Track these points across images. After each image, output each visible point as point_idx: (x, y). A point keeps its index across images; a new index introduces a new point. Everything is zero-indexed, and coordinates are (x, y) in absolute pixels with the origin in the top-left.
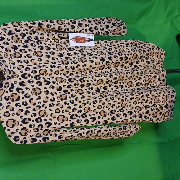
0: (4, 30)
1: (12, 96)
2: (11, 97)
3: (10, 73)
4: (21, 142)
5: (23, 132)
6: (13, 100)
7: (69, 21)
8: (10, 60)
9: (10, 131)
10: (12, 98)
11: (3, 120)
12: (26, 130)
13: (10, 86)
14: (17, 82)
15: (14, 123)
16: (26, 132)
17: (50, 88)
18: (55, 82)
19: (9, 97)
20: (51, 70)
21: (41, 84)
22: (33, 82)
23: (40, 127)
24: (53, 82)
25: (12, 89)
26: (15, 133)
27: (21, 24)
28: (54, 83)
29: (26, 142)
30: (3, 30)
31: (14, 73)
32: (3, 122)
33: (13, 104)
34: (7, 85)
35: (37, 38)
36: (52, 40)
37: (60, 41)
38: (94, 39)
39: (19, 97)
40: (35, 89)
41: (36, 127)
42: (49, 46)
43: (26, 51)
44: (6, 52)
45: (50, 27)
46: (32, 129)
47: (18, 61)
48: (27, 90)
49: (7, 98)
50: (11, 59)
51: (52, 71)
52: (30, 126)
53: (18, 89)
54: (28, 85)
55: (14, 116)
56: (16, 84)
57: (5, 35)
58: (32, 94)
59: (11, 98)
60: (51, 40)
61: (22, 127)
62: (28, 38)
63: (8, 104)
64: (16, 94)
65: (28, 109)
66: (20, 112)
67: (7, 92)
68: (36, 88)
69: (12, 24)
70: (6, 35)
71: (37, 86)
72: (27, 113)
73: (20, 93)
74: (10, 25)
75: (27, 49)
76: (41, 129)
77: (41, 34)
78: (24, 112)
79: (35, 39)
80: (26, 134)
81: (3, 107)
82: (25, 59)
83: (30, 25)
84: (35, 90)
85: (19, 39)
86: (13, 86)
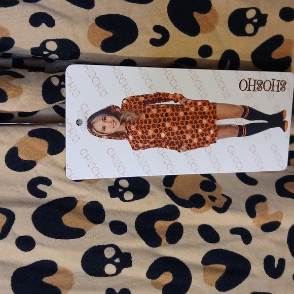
38: (288, 118)
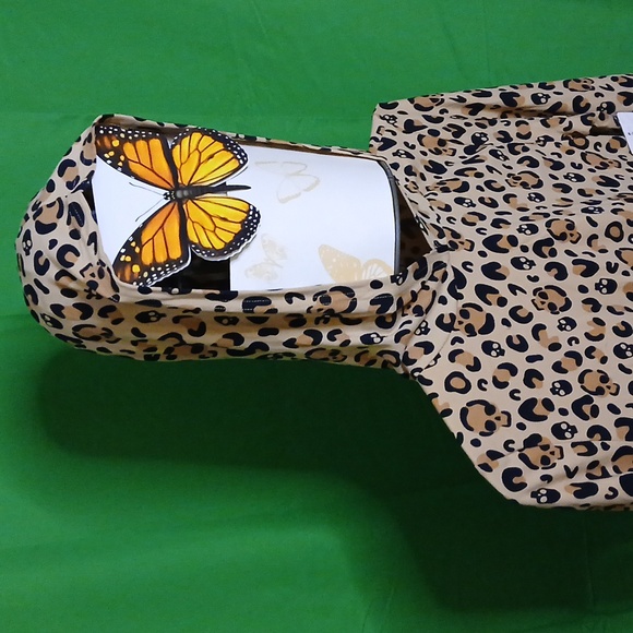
0: (388, 121)
1: (465, 314)
2: (462, 319)
3: (441, 235)
4: (534, 494)
5: (534, 454)
6: (470, 331)
7: (608, 80)
8: (429, 200)
9: (483, 449)
10: (466, 322)
11: (447, 404)
12: (546, 447)
13: (451, 277)
14: (471, 265)
15: (492, 418)
16: (547, 453)
17: (598, 287)
18: (616, 265)
19: (452, 316)
20: (589, 219)
21: (562, 274)
22: (532, 264)
23: (598, 436)
24: (609, 264)
25: (458, 291)
26: (503, 456)
27: (443, 100)
28: (611, 268)
29: (553, 495)
30: (383, 118)
31: (455, 235)
32: (448, 412)
33: (473, 345)
34: (438, 274)
35: (505, 137)
36: (563, 139)
37: (592, 140)
39: (490, 318)
40: (544, 290)
41: (582, 436)
42: (555, 158)
43: (478, 171)
44: (412, 178)
45: (543, 100)
46: (566, 444)
47: (460, 201)
48: (515, 294)
49: (447, 320)
50: (431, 197)
51: (594, 224)
52: (558, 431)
53: (482, 291)
54: (516, 276)
55: (485, 390)
56: (471, 271)
57: (394, 134)
58: (538, 309)
59: (460, 323)
60: (558, 139)
61: (526, 434)
62: (474, 138)
63: (453, 343)
64: (479, 309)
65: (535, 366)
66: (504, 375)
67: (443, 301)
68: (547, 287)
69: (411, 101)
70: (399, 133)
71: (547, 279)
72: (535, 380)
73: (490, 304)
74: (404, 105)
75: (480, 167)
76: (606, 447)
77: (518, 124)
78: (521, 375)
79: (498, 139)
80: (545, 461)
81: (438, 356)
82: (481, 194)
83: (471, 99)
84: (544, 296)
85: (442, 143)
86: (460, 281)
